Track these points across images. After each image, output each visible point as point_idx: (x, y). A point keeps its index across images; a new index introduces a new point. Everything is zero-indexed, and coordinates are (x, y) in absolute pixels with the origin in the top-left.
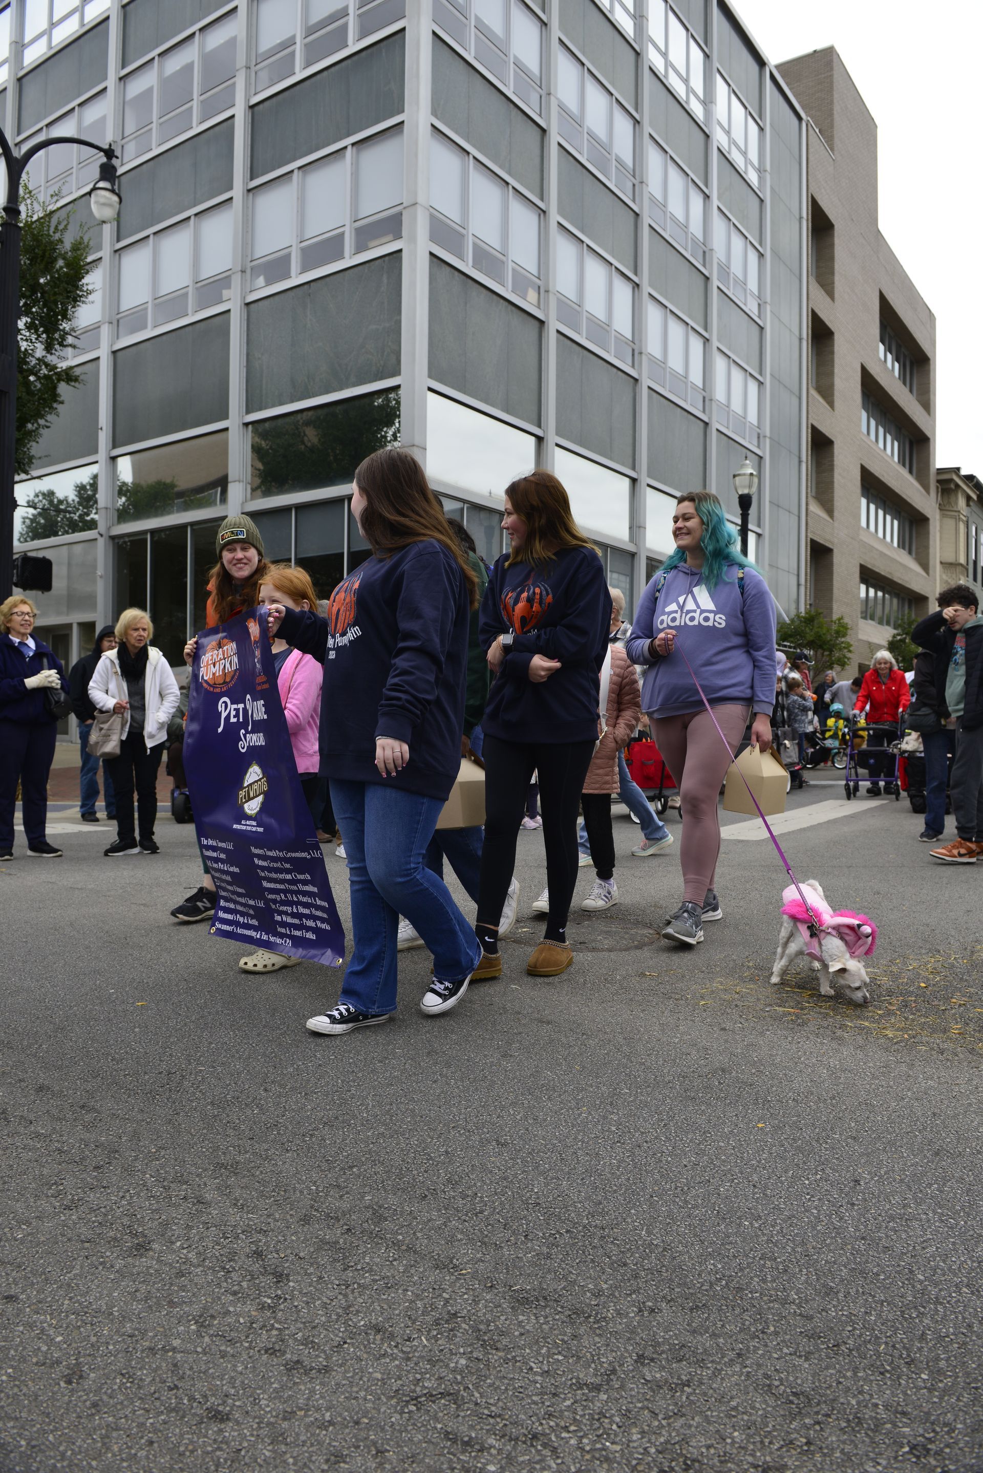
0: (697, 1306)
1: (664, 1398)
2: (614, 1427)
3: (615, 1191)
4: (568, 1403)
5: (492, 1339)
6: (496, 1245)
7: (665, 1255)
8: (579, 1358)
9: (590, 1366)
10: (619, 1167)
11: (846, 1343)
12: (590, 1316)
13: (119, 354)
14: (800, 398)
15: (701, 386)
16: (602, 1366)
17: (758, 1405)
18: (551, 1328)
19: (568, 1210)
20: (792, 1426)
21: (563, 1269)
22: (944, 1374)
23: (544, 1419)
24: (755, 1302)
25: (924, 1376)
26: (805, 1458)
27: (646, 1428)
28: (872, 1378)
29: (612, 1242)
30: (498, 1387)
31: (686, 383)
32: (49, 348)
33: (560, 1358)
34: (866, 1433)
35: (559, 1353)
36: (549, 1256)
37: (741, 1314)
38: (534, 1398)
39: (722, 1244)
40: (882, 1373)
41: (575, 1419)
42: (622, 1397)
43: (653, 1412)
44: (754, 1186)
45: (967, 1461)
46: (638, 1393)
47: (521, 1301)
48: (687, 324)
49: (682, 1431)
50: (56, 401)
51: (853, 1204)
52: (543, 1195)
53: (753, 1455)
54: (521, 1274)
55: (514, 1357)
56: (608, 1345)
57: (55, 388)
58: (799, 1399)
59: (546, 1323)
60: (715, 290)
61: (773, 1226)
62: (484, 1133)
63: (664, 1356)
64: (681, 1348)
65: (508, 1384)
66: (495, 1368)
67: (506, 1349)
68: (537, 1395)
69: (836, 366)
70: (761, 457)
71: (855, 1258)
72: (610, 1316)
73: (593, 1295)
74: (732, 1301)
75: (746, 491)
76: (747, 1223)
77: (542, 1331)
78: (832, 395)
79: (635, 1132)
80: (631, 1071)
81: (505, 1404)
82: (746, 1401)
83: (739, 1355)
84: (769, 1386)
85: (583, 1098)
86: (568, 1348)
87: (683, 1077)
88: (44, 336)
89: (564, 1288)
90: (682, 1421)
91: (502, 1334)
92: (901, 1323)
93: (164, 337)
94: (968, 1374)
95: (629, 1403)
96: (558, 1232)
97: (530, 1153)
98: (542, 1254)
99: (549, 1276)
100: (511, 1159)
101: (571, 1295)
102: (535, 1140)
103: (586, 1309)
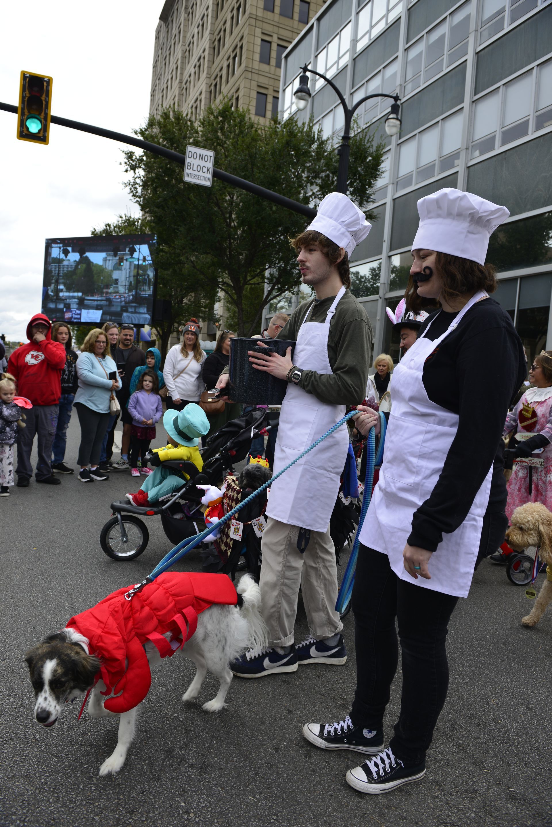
5: (490, 810)
6: (508, 763)
12: (545, 819)
18: (522, 817)
21: (540, 789)
36: (534, 779)
47: (512, 797)
52: (543, 745)
55: (499, 823)
59: (521, 813)
62: (521, 699)
67: (496, 818)
77: (517, 816)
89: (536, 799)
91: (496, 809)
96: (544, 768)
97: (543, 719)
98: (531, 777)
99: (531, 790)
100: (531, 718)
101: (539, 804)
102: (549, 712)
103: (544, 814)
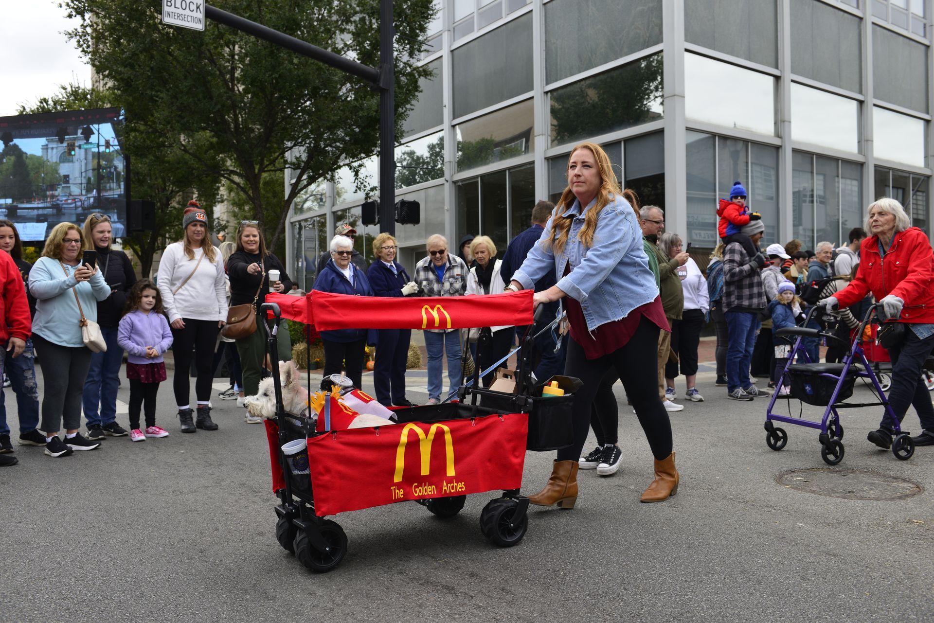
13: (455, 52)
31: (907, 15)
32: (411, 55)
50: (417, 91)
57: (416, 82)
88: (408, 46)
93: (486, 36)
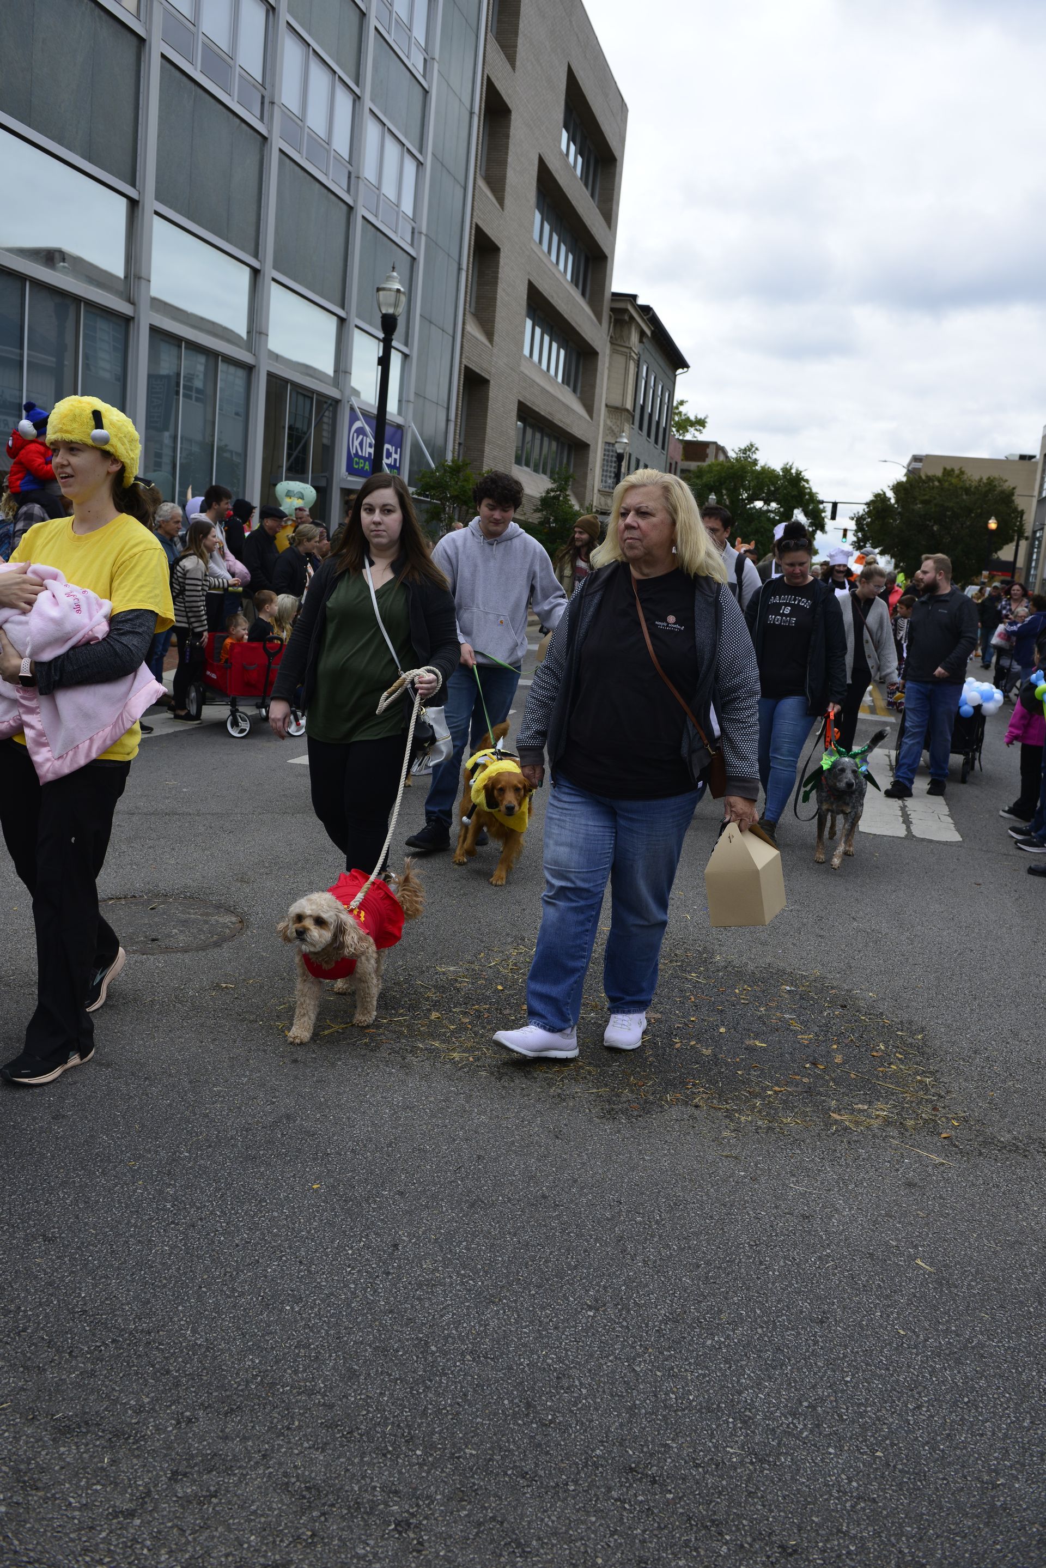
0: (232, 1409)
1: (193, 1513)
2: (145, 1551)
3: (165, 1286)
4: (104, 1534)
5: (31, 1478)
6: (39, 1367)
7: (207, 1356)
8: (117, 1485)
9: (126, 1492)
10: (170, 1255)
11: (358, 1429)
12: (129, 1437)
14: (465, 189)
15: (347, 158)
16: (138, 1490)
17: (274, 1506)
18: (91, 1456)
19: (115, 1316)
20: (302, 1521)
21: (106, 1387)
22: (436, 1447)
23: (80, 1555)
24: (285, 1397)
25: (418, 1452)
26: (308, 1551)
27: (174, 1547)
28: (375, 1461)
29: (157, 1348)
30: (38, 1531)
31: (328, 152)
33: (99, 1487)
34: (362, 1517)
35: (98, 1483)
36: (92, 1374)
37: (271, 1411)
38: (72, 1536)
39: (263, 1336)
40: (384, 1455)
41: (109, 1550)
42: (154, 1518)
43: (181, 1530)
44: (301, 1262)
45: (439, 1530)
46: (169, 1512)
47: (63, 1431)
48: (335, 72)
49: (206, 1543)
51: (388, 1274)
52: (91, 1300)
53: (265, 1556)
54: (64, 1399)
55: (53, 1495)
56: (145, 1466)
58: (310, 1493)
59: (87, 1451)
60: (372, 32)
61: (312, 1308)
63: (196, 1468)
64: (212, 1458)
65: (47, 1526)
66: (35, 1509)
67: (47, 1488)
68: (75, 1531)
69: (510, 153)
70: (414, 259)
71: (380, 1335)
72: (149, 1433)
73: (135, 1412)
74: (264, 1399)
75: (391, 311)
76: (288, 1308)
77: (82, 1461)
78: (503, 190)
79: (191, 1207)
80: (193, 1127)
81: (43, 1547)
82: (265, 1503)
83: (264, 1456)
84: (287, 1484)
85: (139, 1168)
86: (106, 1476)
87: (246, 1131)
89: (106, 1409)
90: (206, 1533)
91: (42, 1470)
92: (408, 1401)
94: (454, 1445)
95: (160, 1524)
96: (104, 1343)
97: (79, 1248)
98: (86, 1372)
99: (92, 1398)
100: (58, 1258)
101: (113, 1415)
102: (86, 1230)
103: (126, 1429)
